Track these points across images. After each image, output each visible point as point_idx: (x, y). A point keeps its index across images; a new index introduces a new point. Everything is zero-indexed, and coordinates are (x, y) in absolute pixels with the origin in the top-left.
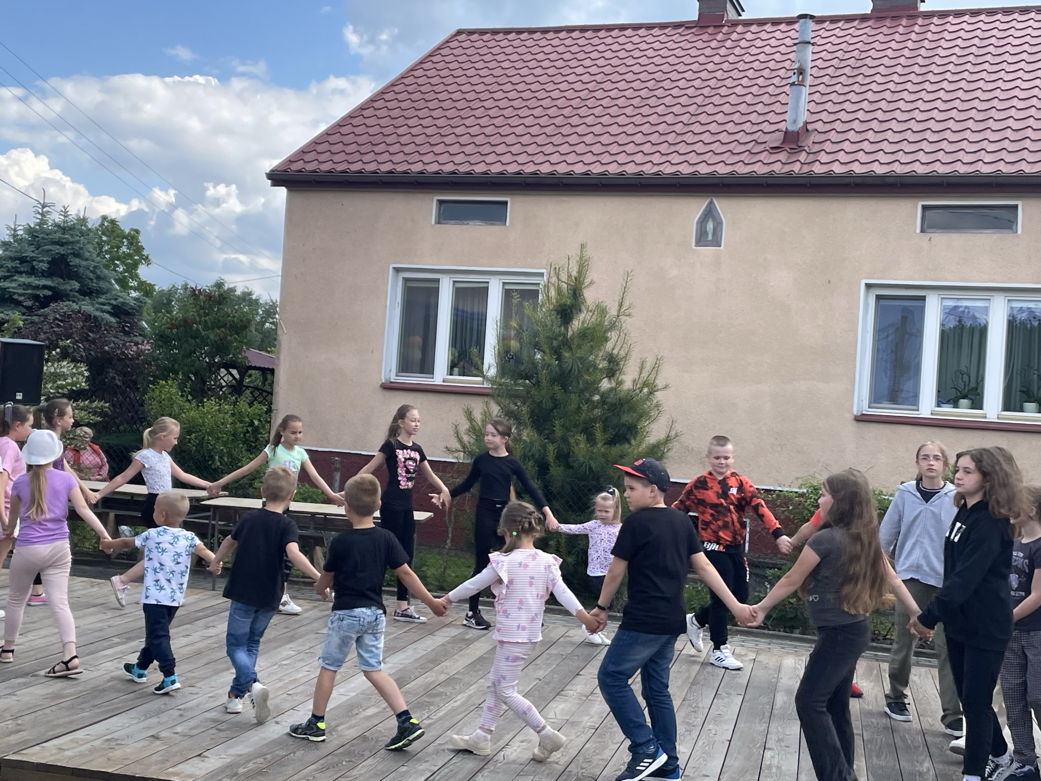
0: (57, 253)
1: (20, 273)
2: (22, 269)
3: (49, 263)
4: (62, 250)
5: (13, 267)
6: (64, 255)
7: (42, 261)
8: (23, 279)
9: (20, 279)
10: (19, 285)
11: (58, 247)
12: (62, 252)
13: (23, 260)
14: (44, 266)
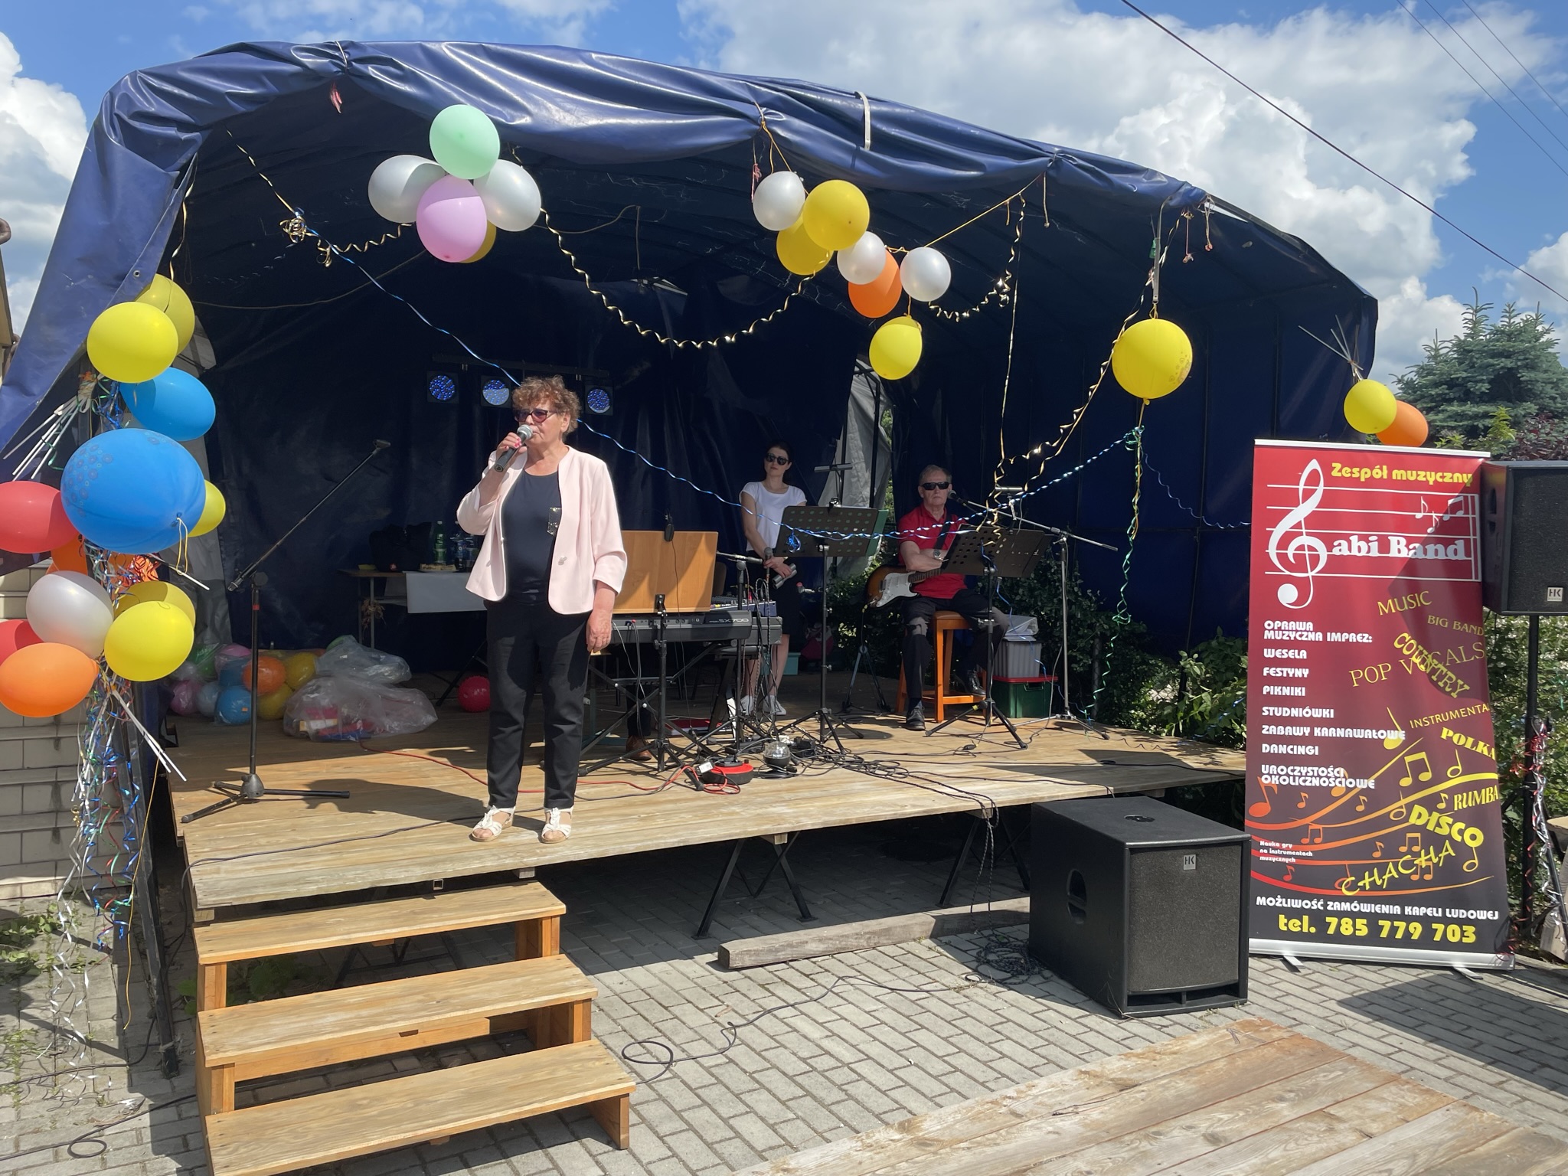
0: (1502, 368)
1: (1449, 401)
2: (1452, 395)
3: (1489, 383)
4: (1509, 363)
5: (1438, 395)
6: (1512, 368)
7: (1482, 381)
8: (1455, 408)
9: (1449, 408)
10: (1450, 417)
11: (1503, 359)
12: (1509, 366)
13: (1452, 384)
14: (1485, 387)
